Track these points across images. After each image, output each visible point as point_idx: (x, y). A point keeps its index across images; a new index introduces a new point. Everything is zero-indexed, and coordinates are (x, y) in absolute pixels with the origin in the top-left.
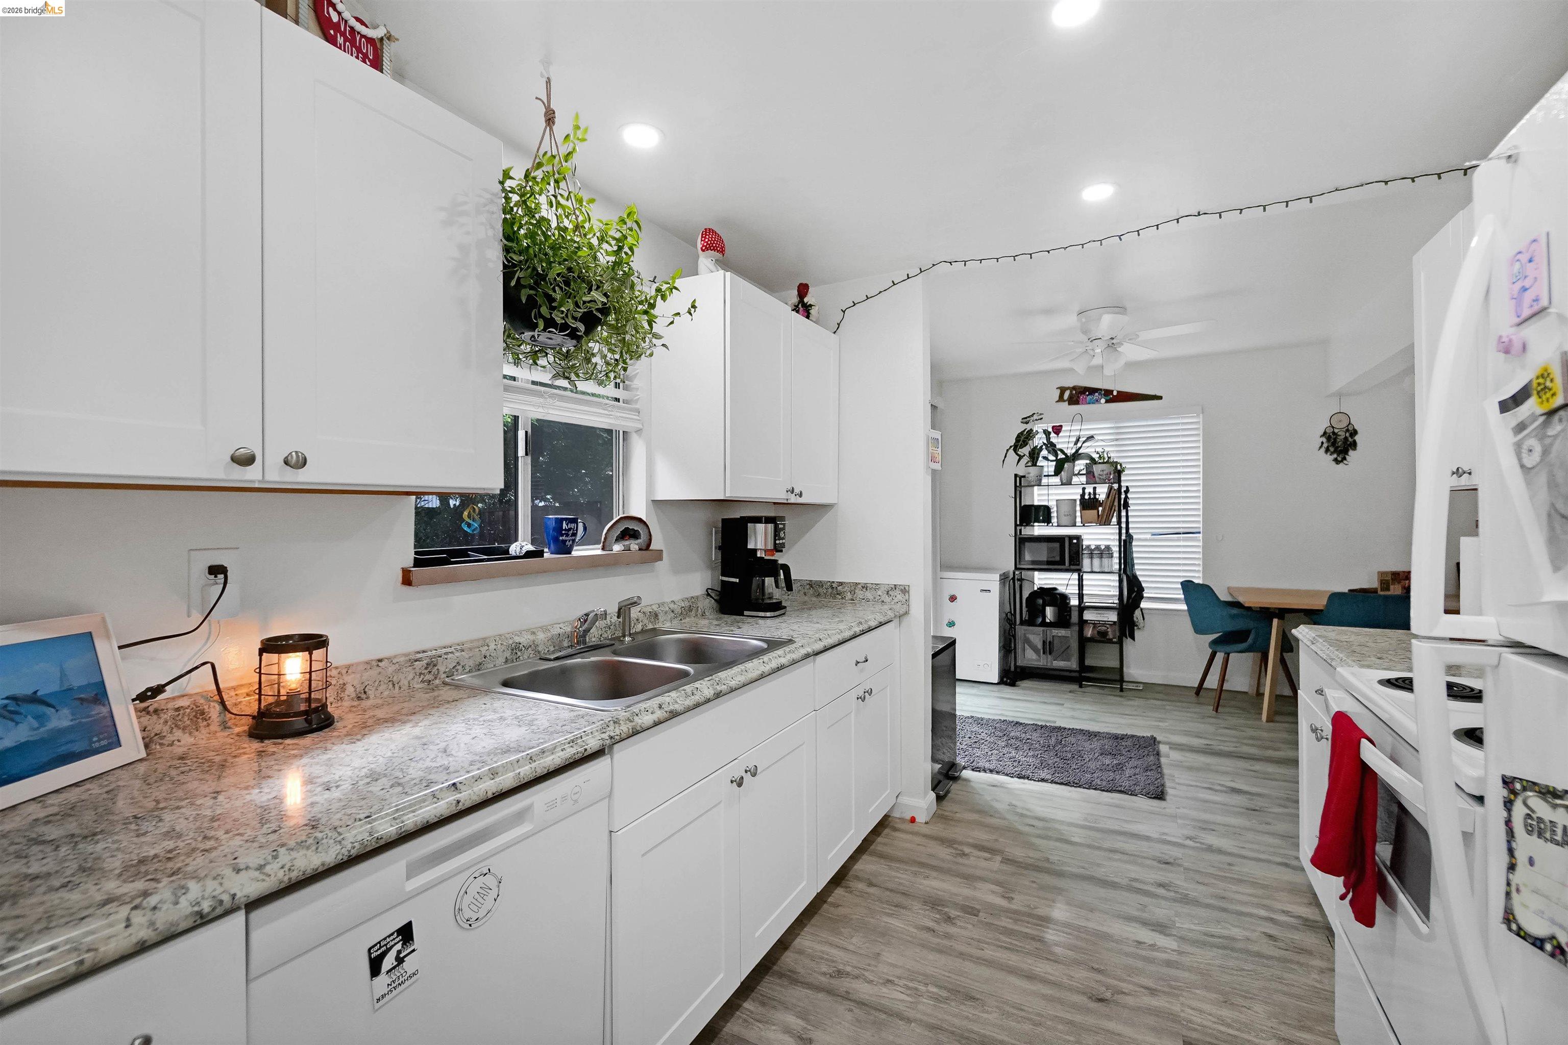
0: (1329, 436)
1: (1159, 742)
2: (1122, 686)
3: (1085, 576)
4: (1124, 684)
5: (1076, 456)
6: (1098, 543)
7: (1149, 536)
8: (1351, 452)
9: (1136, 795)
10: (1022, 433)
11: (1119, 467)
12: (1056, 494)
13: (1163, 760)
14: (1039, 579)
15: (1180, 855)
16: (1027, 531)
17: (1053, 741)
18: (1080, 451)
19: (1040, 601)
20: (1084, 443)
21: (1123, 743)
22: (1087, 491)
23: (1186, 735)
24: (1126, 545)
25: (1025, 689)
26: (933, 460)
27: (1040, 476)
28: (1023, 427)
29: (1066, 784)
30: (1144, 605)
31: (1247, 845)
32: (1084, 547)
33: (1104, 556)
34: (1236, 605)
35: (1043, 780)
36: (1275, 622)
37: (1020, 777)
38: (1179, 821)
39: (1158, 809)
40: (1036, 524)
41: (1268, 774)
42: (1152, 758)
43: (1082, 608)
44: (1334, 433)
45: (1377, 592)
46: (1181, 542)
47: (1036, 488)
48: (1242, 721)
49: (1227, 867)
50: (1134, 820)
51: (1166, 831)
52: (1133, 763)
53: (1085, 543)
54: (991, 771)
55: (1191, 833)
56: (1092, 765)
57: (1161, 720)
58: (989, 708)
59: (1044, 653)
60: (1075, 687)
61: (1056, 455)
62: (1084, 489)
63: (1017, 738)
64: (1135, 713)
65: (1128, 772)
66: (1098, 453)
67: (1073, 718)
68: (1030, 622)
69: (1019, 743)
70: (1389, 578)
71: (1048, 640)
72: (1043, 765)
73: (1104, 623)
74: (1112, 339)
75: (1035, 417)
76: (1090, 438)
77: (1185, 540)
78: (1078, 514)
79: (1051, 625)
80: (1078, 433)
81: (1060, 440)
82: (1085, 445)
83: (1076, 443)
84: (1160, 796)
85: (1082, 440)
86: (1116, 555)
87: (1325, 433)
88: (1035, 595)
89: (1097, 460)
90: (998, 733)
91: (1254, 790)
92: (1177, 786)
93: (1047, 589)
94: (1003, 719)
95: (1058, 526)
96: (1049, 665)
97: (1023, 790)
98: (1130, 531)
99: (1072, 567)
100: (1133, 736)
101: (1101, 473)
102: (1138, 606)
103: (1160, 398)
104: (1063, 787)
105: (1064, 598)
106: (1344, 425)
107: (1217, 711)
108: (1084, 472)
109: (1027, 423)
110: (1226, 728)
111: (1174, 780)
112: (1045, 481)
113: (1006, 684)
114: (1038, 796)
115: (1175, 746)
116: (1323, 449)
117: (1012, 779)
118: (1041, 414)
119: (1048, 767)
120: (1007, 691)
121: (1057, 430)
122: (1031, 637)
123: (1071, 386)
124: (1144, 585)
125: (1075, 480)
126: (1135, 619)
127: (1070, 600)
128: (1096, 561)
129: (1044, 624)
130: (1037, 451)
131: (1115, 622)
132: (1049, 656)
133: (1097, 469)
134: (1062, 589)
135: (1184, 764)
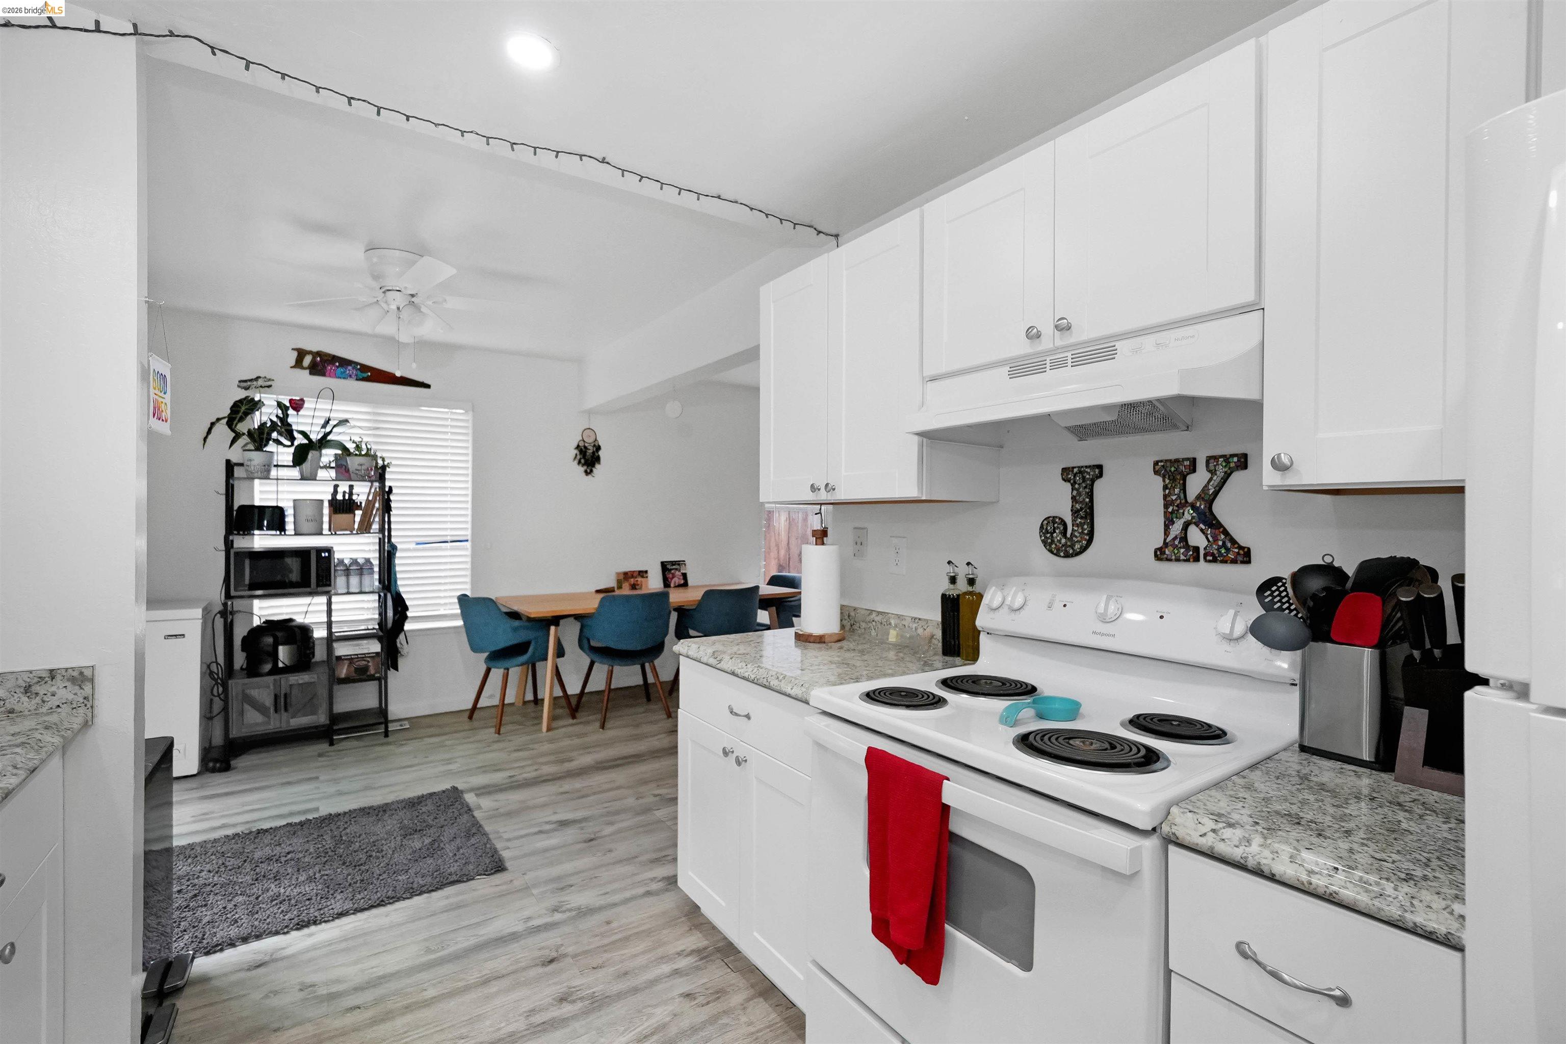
0: (581, 449)
1: (462, 792)
2: (387, 727)
3: (334, 599)
4: (390, 725)
5: (324, 442)
6: (354, 556)
7: (413, 546)
8: (597, 466)
9: (473, 879)
10: (241, 401)
11: (380, 462)
12: (288, 492)
13: (477, 814)
14: (261, 608)
15: (559, 941)
16: (241, 543)
17: (329, 842)
18: (329, 438)
19: (270, 640)
20: (335, 426)
21: (424, 809)
22: (340, 490)
23: (485, 772)
24: (388, 555)
25: (246, 770)
26: (157, 413)
27: (269, 466)
28: (241, 394)
29: (379, 905)
30: (407, 626)
31: (609, 888)
32: (336, 560)
33: (365, 572)
34: (514, 615)
35: (341, 915)
36: (553, 628)
37: (300, 926)
38: (535, 891)
39: (504, 887)
40: (256, 532)
41: (578, 791)
42: (465, 816)
43: (331, 639)
44: (585, 447)
45: (614, 591)
46: (448, 550)
47: (257, 482)
48: (529, 738)
49: (607, 928)
50: (488, 916)
51: (527, 913)
52: (449, 832)
53: (337, 556)
54: (245, 940)
55: (552, 901)
56: (399, 858)
57: (449, 761)
58: (194, 822)
59: (276, 711)
60: (324, 746)
61: (292, 439)
62: (336, 487)
63: (269, 859)
64: (416, 761)
65: (449, 849)
66: (354, 442)
67: (340, 793)
68: (252, 670)
69: (275, 867)
70: (622, 577)
71: (283, 693)
72: (331, 888)
73: (363, 657)
74: (413, 296)
75: (260, 382)
76: (343, 422)
77: (452, 549)
78: (326, 519)
79: (287, 670)
80: (327, 415)
81: (300, 420)
82: (335, 430)
83: (324, 426)
84: (499, 867)
85: (332, 423)
86: (376, 569)
87: (578, 446)
88: (256, 633)
89: (352, 451)
90: (231, 863)
91: (578, 815)
92: (509, 844)
93: (278, 621)
94: (230, 832)
95: (296, 534)
96: (284, 727)
97: (314, 948)
98: (393, 540)
99: (320, 589)
100: (431, 795)
101: (359, 468)
102: (402, 629)
103: (428, 386)
104: (374, 911)
105: (305, 631)
106: (591, 440)
107: (499, 733)
108: (333, 465)
109: (247, 389)
110: (518, 750)
111: (500, 837)
112: (274, 473)
113: (214, 770)
114: (343, 945)
115: (483, 791)
116: (576, 462)
117: (288, 936)
118: (270, 380)
119: (340, 887)
120: (219, 782)
121: (297, 405)
122: (254, 693)
123: (315, 349)
124: (408, 603)
125: (322, 474)
126: (399, 645)
127: (313, 631)
128: (354, 580)
129: (275, 671)
130: (266, 431)
131: (377, 653)
132: (286, 714)
133: (353, 463)
134: (300, 619)
135: (502, 810)
